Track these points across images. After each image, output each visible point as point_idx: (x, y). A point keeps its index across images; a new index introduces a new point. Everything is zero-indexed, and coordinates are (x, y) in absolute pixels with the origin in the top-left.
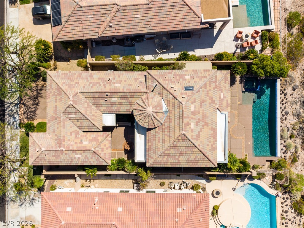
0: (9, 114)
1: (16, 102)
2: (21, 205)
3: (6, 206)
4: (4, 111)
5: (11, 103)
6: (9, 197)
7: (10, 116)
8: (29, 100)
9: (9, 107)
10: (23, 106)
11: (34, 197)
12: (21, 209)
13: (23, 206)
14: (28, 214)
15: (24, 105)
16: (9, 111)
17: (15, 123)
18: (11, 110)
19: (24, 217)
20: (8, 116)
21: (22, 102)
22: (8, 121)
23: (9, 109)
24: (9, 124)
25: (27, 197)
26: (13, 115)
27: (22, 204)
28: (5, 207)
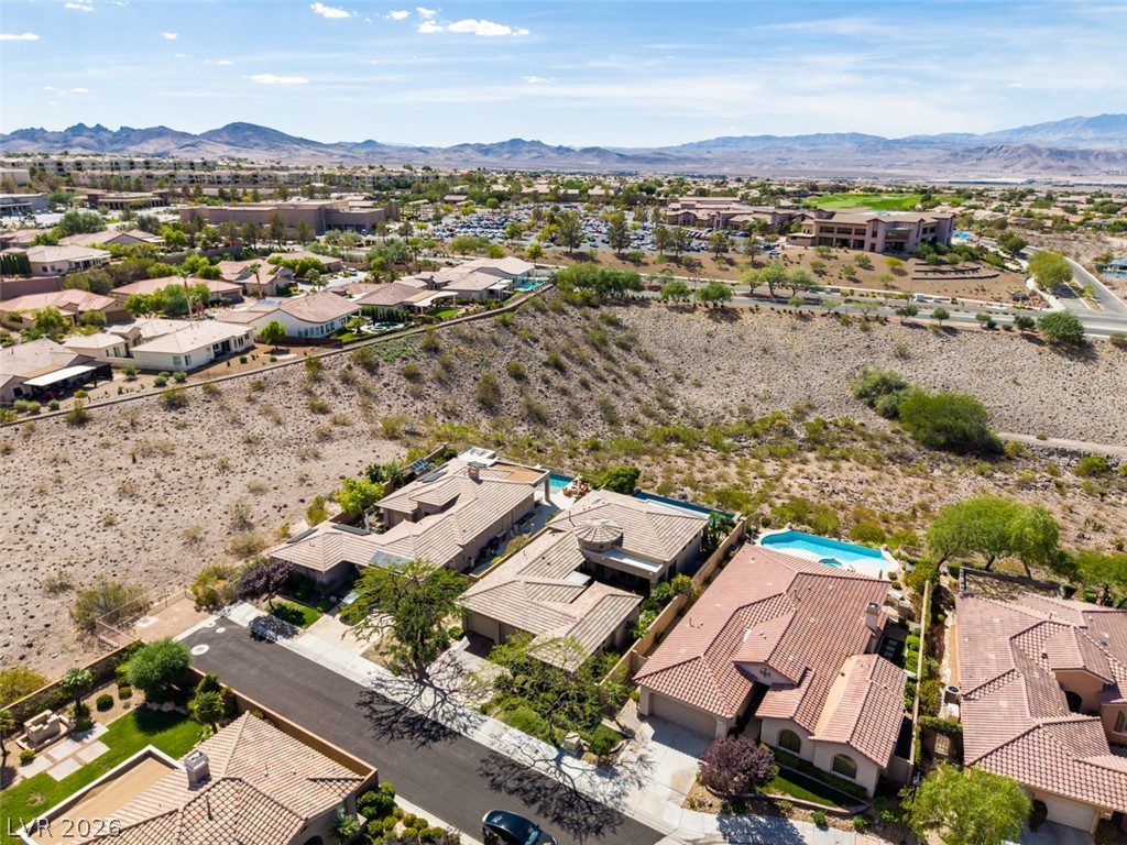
0: (448, 720)
1: (439, 699)
2: (640, 785)
3: (625, 813)
4: (435, 723)
5: (434, 706)
6: (608, 798)
7: (452, 719)
8: (454, 681)
9: (435, 713)
10: (454, 694)
11: (638, 755)
12: (649, 788)
13: (643, 781)
14: (668, 781)
15: (455, 691)
16: (443, 716)
17: (472, 718)
18: (444, 712)
19: (669, 791)
20: (449, 723)
21: (447, 692)
22: (459, 726)
23: (441, 713)
24: (465, 728)
25: (630, 766)
26: (456, 714)
27: (639, 782)
28: (628, 818)
